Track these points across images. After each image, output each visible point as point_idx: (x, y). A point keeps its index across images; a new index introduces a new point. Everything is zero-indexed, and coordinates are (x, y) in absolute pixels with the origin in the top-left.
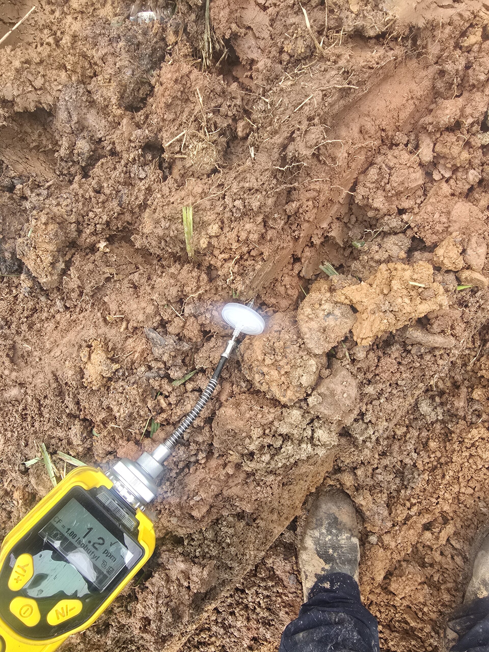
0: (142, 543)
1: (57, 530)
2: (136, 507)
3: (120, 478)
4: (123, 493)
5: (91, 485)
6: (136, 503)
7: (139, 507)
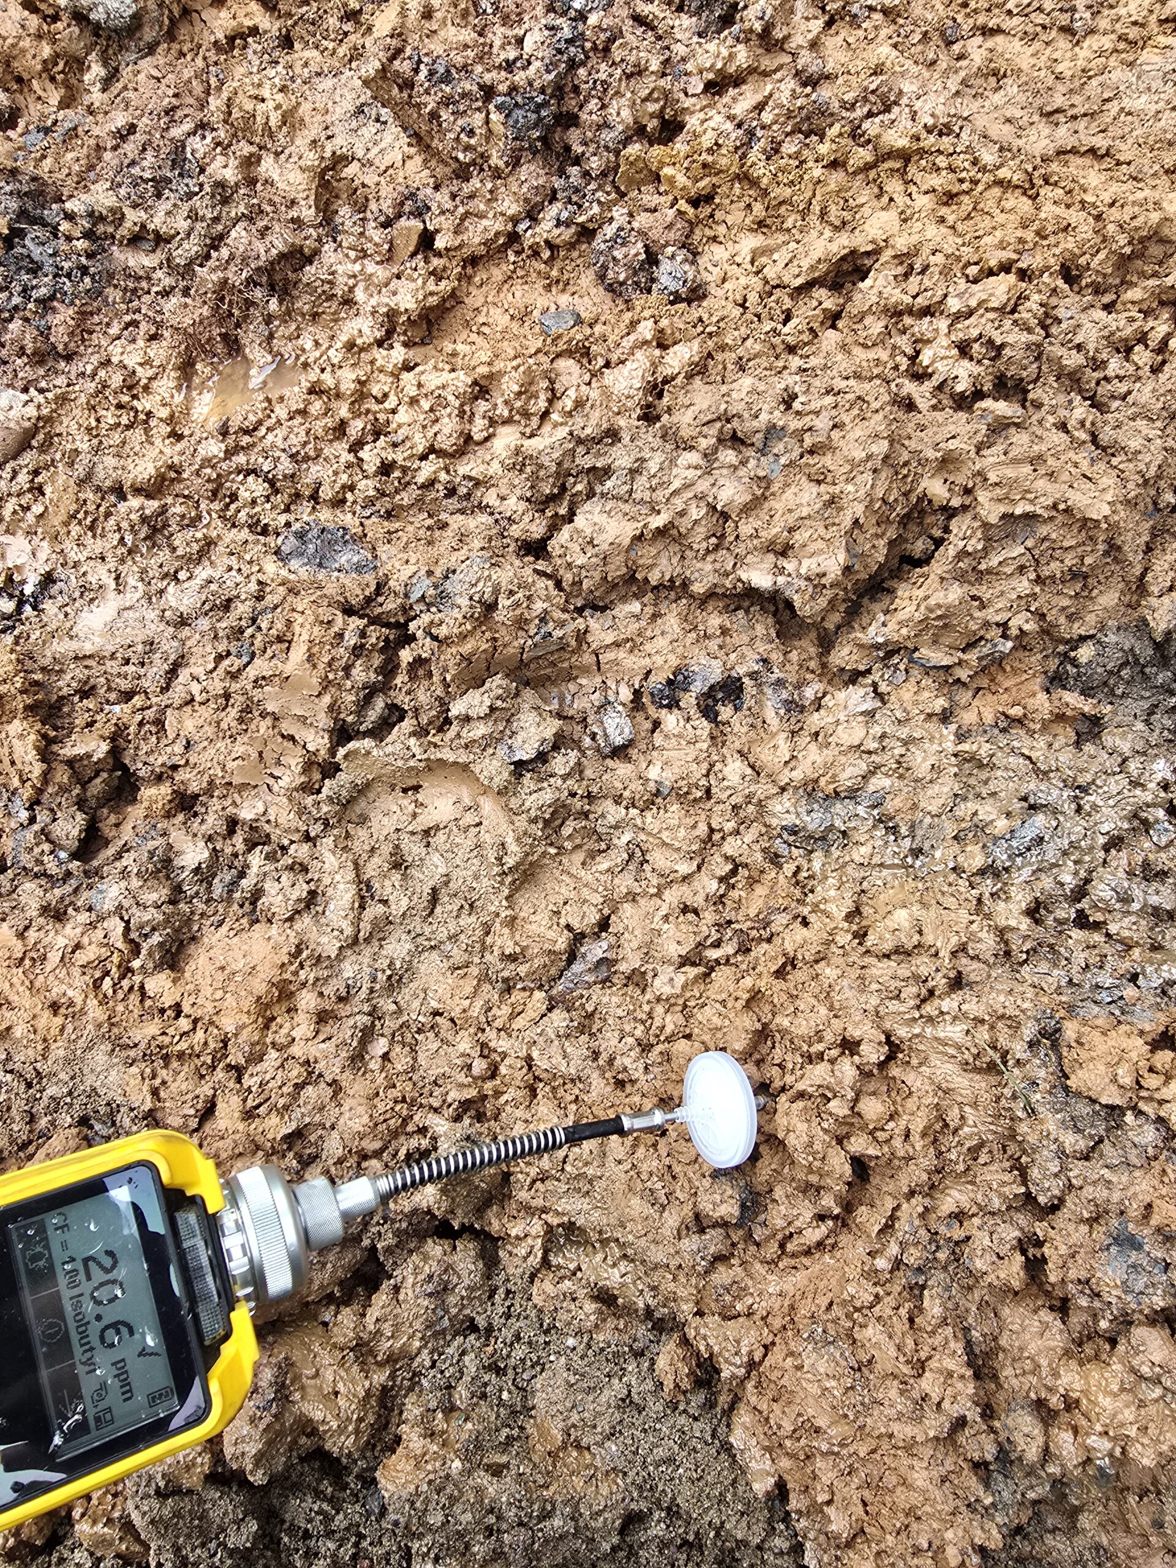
0: (214, 1387)
1: (47, 1247)
2: (241, 1293)
3: (242, 1205)
4: (231, 1243)
5: (179, 1181)
6: (245, 1285)
7: (247, 1298)
